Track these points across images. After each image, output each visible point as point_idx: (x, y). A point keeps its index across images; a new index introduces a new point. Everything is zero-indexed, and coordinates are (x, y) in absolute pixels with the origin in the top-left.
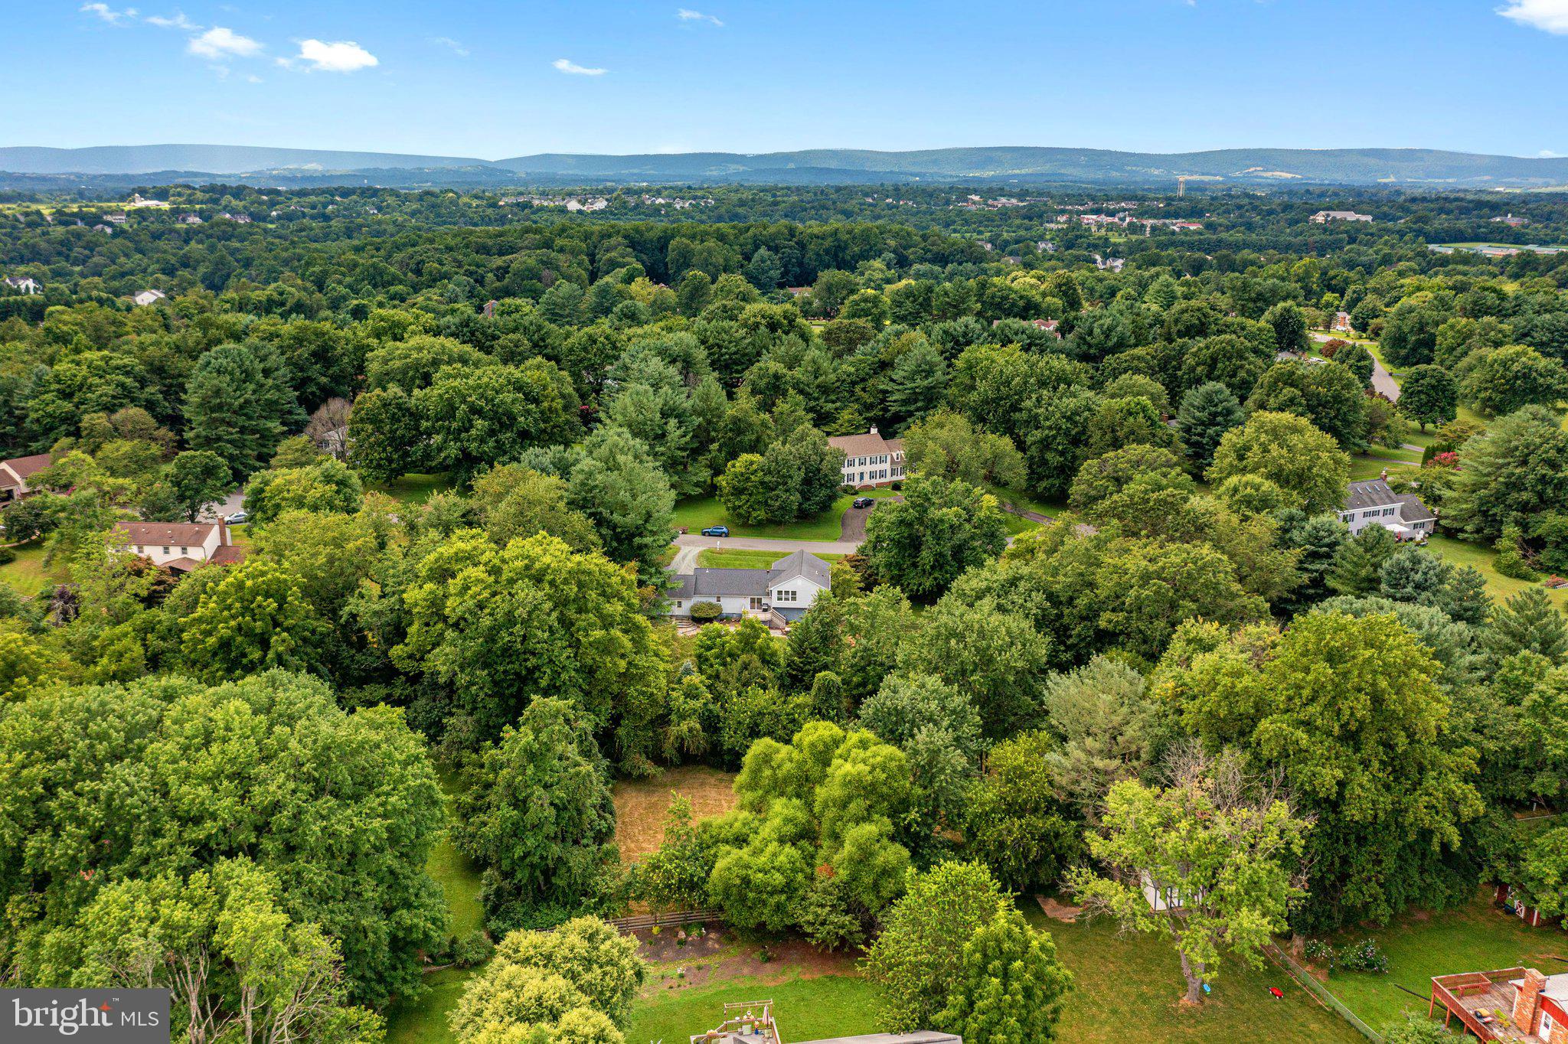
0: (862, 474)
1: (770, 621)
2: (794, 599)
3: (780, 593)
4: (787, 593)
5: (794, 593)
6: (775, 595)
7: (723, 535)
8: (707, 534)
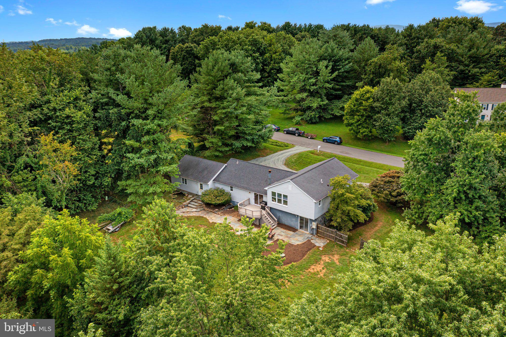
1: (260, 219)
2: (286, 203)
3: (273, 194)
4: (280, 195)
5: (285, 197)
6: (270, 195)
7: (336, 143)
8: (325, 141)
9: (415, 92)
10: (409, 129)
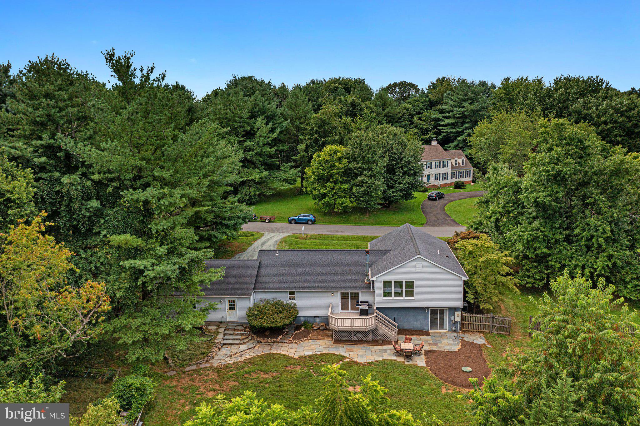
0: (428, 176)
1: (374, 331)
2: (410, 293)
3: (387, 284)
4: (399, 284)
5: (410, 284)
6: (379, 288)
7: (310, 222)
8: (293, 222)
9: (392, 147)
10: (393, 192)
